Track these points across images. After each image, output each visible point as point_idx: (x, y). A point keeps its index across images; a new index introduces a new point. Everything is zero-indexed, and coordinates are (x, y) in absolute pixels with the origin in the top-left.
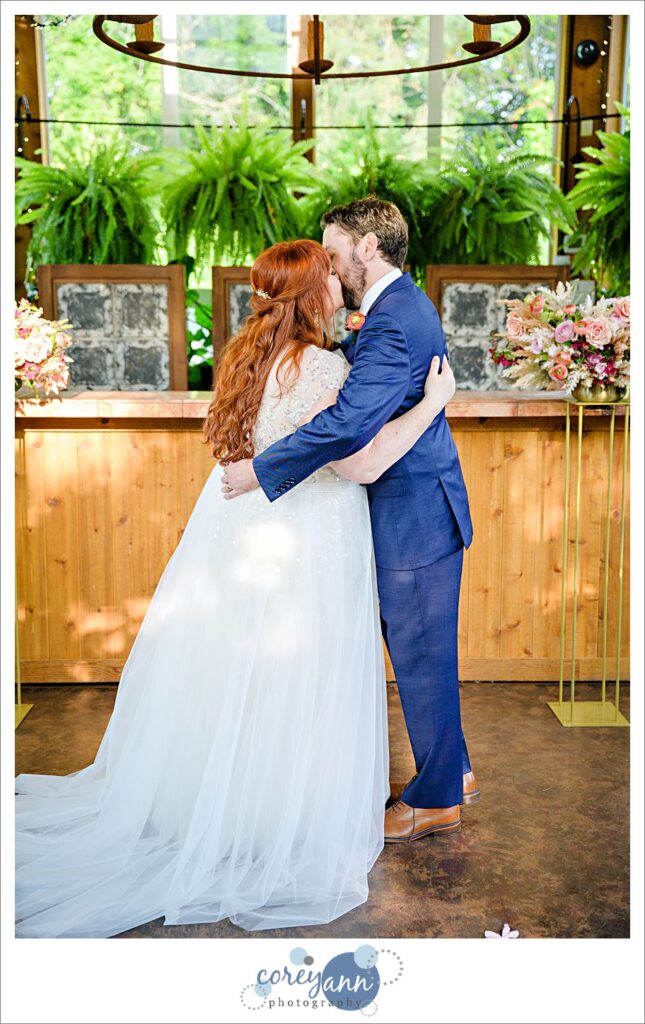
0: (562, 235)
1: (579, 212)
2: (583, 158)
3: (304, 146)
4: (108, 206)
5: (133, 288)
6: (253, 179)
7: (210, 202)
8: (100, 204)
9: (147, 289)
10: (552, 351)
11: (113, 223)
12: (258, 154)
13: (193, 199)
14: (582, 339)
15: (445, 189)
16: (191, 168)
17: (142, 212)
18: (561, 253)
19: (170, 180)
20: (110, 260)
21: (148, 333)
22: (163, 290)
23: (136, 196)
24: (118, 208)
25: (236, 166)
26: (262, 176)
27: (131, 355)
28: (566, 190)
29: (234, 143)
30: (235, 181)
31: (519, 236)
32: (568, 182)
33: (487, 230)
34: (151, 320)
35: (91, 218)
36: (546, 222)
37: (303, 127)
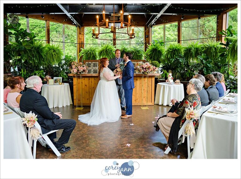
0: (145, 56)
1: (147, 54)
2: (147, 48)
3: (115, 46)
4: (92, 53)
5: (94, 63)
6: (108, 50)
7: (104, 52)
8: (91, 53)
9: (96, 63)
10: (140, 68)
11: (92, 55)
12: (109, 47)
13: (101, 52)
14: (143, 67)
15: (131, 51)
16: (101, 49)
17: (96, 54)
18: (145, 58)
19: (99, 50)
20: (92, 59)
21: (96, 68)
22: (98, 63)
23: (95, 52)
24: (93, 53)
25: (107, 48)
26: (110, 50)
27: (94, 70)
28: (145, 51)
29: (106, 46)
30: (106, 50)
31: (140, 56)
32: (146, 51)
33: (136, 56)
34: (96, 66)
35: (90, 55)
36: (143, 55)
37: (114, 44)
